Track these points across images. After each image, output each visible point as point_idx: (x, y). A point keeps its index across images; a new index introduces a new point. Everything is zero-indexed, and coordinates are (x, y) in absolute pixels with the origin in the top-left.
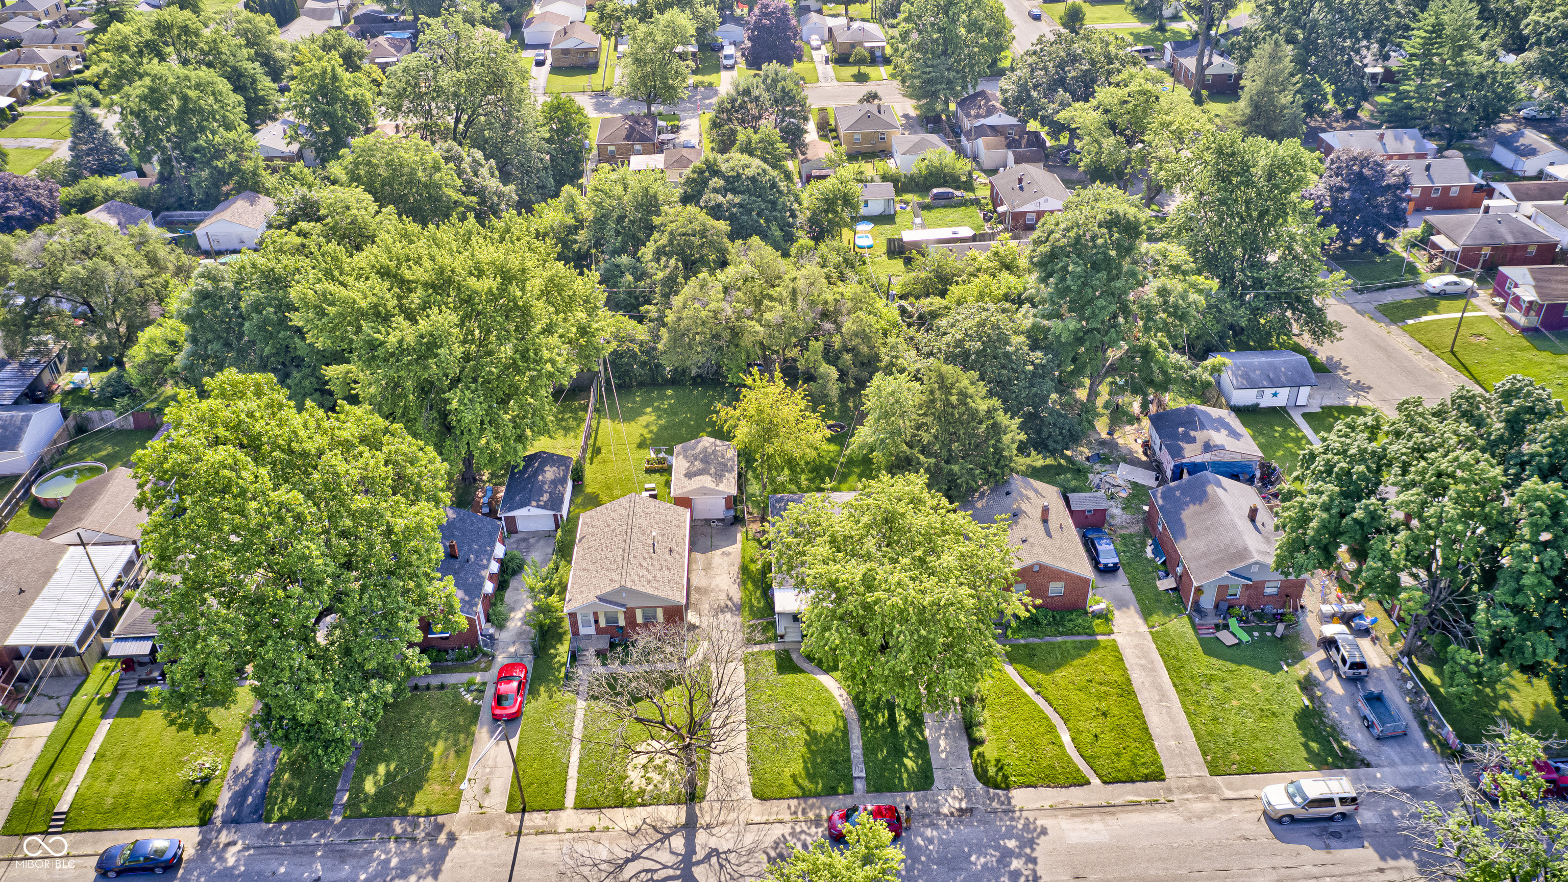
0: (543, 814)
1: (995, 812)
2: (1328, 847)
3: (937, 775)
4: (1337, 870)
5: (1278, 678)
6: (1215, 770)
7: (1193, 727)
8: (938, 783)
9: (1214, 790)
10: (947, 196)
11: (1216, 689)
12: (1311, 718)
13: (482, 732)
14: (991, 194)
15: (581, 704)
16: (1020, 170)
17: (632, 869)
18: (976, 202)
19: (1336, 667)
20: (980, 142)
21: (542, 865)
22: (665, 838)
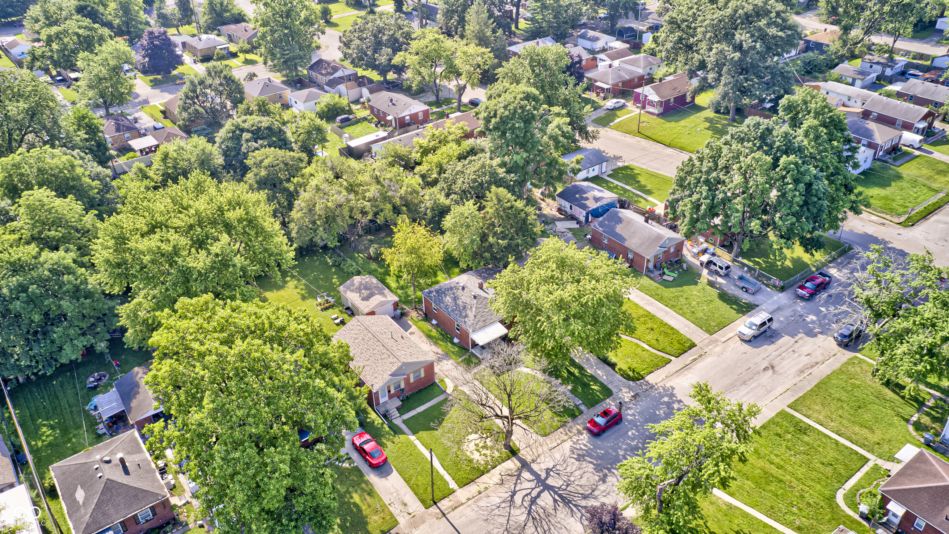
0: (447, 499)
1: (647, 390)
2: (773, 342)
3: (610, 386)
4: (783, 349)
5: (700, 286)
6: (711, 333)
7: (688, 319)
8: (614, 390)
9: (716, 341)
10: (347, 119)
11: (683, 300)
12: (724, 297)
13: (372, 478)
14: (372, 112)
15: (413, 438)
16: (385, 95)
17: (518, 499)
18: (365, 119)
19: (717, 273)
20: (342, 87)
21: (472, 522)
22: (519, 476)
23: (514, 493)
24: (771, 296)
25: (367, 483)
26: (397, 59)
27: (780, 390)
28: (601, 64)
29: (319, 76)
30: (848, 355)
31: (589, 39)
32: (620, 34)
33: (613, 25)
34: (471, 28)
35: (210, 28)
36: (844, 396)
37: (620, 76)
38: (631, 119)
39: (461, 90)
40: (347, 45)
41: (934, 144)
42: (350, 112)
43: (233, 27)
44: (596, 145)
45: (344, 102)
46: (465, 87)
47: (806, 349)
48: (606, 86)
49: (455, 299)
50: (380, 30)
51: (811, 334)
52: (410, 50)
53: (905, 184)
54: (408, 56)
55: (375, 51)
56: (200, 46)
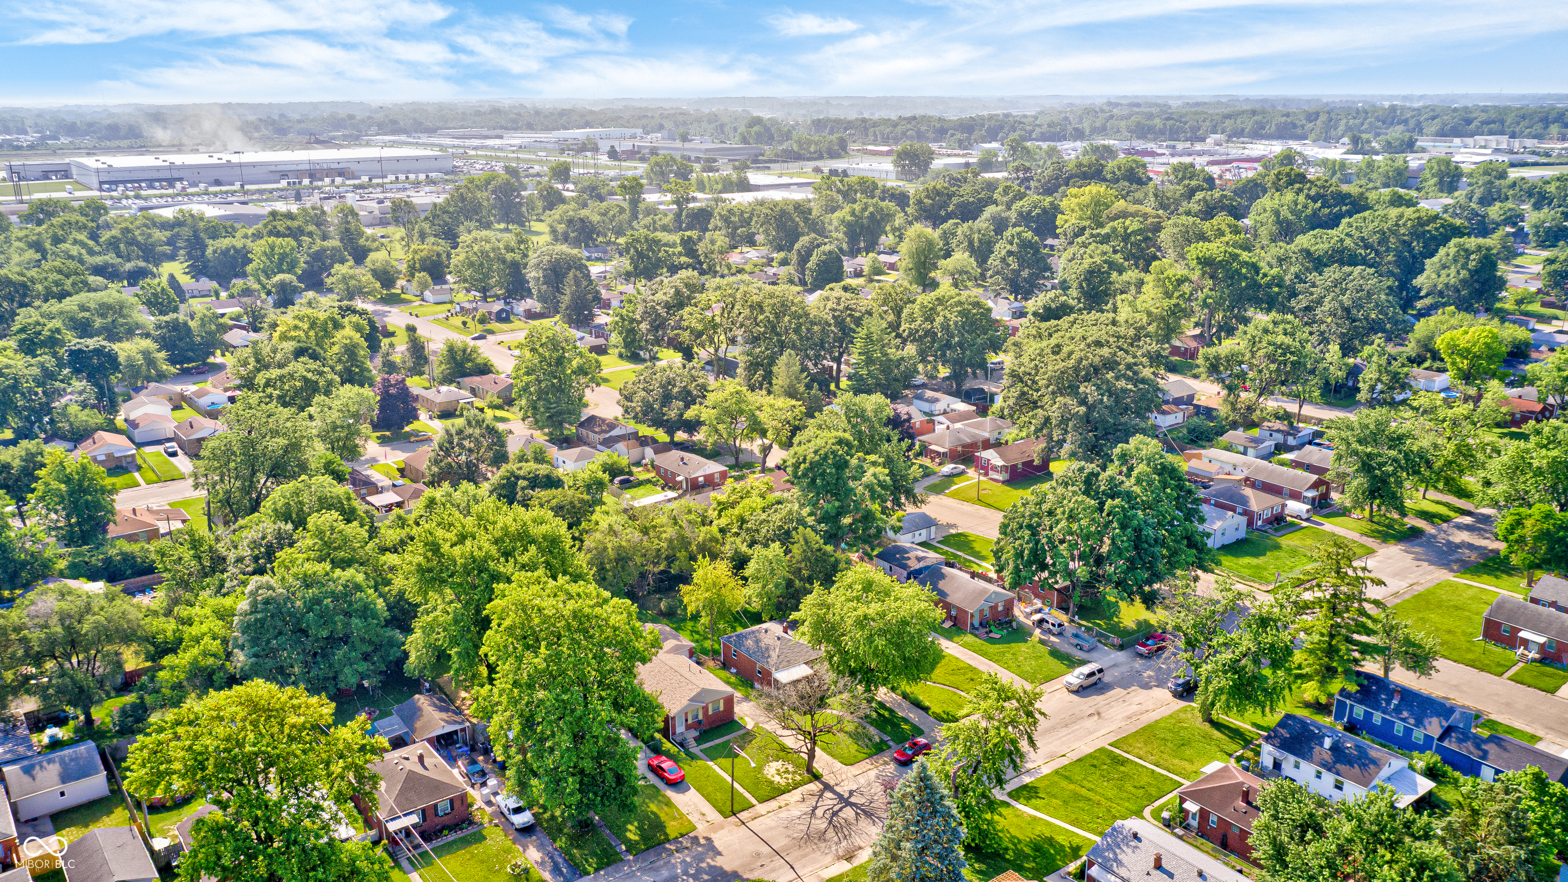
0: (746, 812)
2: (1103, 694)
3: (922, 727)
5: (1029, 644)
8: (926, 730)
10: (628, 481)
11: (1009, 656)
12: (1055, 653)
13: (670, 793)
14: (658, 473)
15: (711, 763)
16: (676, 454)
17: (819, 812)
18: (648, 481)
19: (1050, 632)
20: (621, 446)
21: (771, 829)
22: (821, 796)
23: (815, 808)
24: (1108, 654)
25: (664, 796)
26: (690, 414)
27: (1103, 732)
28: (939, 428)
29: (591, 435)
30: (1182, 704)
31: (927, 400)
32: (966, 396)
33: (959, 385)
34: (780, 380)
35: (448, 380)
36: (1169, 736)
37: (959, 439)
38: (970, 487)
39: (766, 450)
40: (629, 398)
41: (1327, 516)
42: (630, 473)
43: (477, 379)
44: (925, 509)
45: (624, 461)
46: (771, 446)
47: (1137, 699)
48: (941, 450)
49: (757, 641)
50: (670, 382)
51: (1146, 686)
52: (706, 403)
53: (1281, 554)
54: (704, 410)
55: (663, 405)
56: (439, 399)
